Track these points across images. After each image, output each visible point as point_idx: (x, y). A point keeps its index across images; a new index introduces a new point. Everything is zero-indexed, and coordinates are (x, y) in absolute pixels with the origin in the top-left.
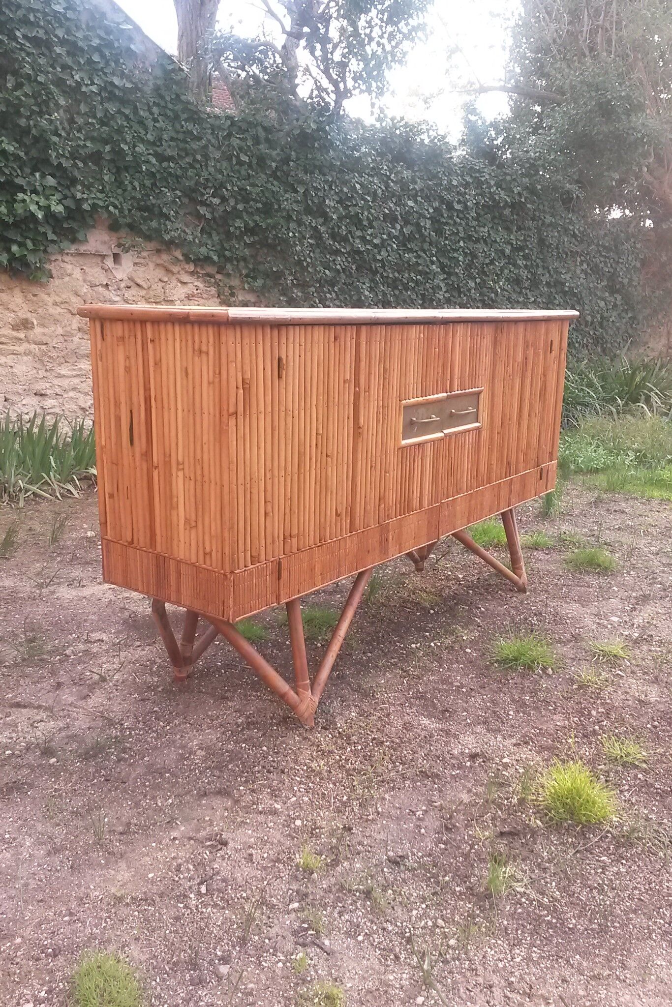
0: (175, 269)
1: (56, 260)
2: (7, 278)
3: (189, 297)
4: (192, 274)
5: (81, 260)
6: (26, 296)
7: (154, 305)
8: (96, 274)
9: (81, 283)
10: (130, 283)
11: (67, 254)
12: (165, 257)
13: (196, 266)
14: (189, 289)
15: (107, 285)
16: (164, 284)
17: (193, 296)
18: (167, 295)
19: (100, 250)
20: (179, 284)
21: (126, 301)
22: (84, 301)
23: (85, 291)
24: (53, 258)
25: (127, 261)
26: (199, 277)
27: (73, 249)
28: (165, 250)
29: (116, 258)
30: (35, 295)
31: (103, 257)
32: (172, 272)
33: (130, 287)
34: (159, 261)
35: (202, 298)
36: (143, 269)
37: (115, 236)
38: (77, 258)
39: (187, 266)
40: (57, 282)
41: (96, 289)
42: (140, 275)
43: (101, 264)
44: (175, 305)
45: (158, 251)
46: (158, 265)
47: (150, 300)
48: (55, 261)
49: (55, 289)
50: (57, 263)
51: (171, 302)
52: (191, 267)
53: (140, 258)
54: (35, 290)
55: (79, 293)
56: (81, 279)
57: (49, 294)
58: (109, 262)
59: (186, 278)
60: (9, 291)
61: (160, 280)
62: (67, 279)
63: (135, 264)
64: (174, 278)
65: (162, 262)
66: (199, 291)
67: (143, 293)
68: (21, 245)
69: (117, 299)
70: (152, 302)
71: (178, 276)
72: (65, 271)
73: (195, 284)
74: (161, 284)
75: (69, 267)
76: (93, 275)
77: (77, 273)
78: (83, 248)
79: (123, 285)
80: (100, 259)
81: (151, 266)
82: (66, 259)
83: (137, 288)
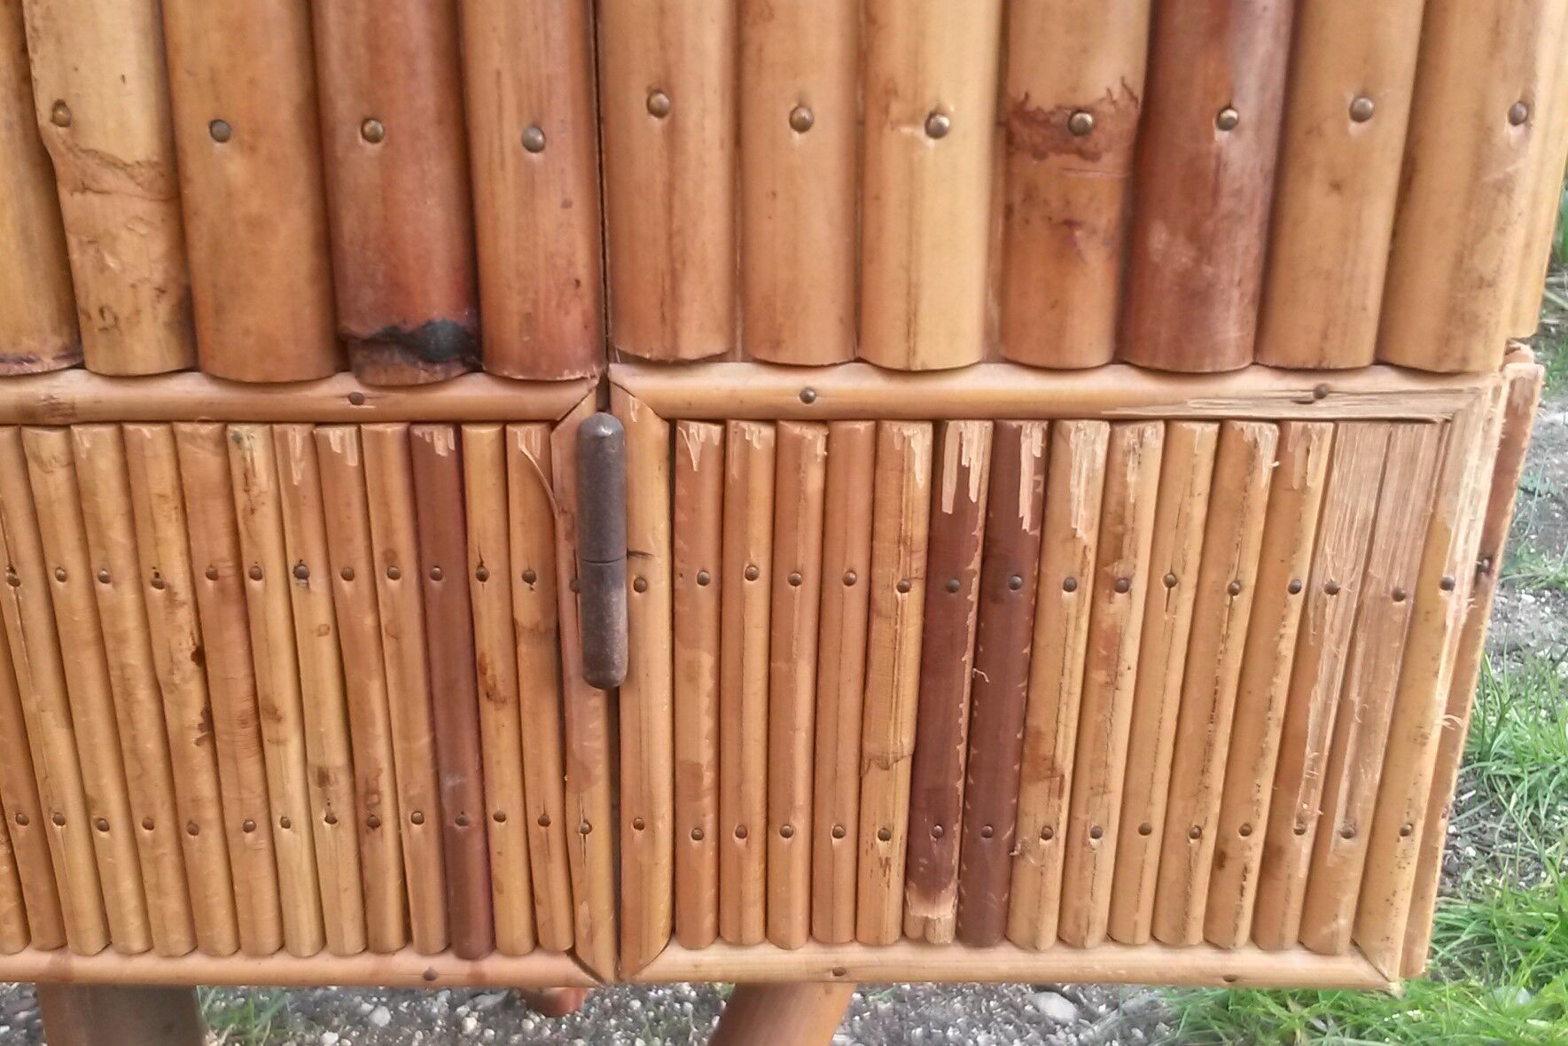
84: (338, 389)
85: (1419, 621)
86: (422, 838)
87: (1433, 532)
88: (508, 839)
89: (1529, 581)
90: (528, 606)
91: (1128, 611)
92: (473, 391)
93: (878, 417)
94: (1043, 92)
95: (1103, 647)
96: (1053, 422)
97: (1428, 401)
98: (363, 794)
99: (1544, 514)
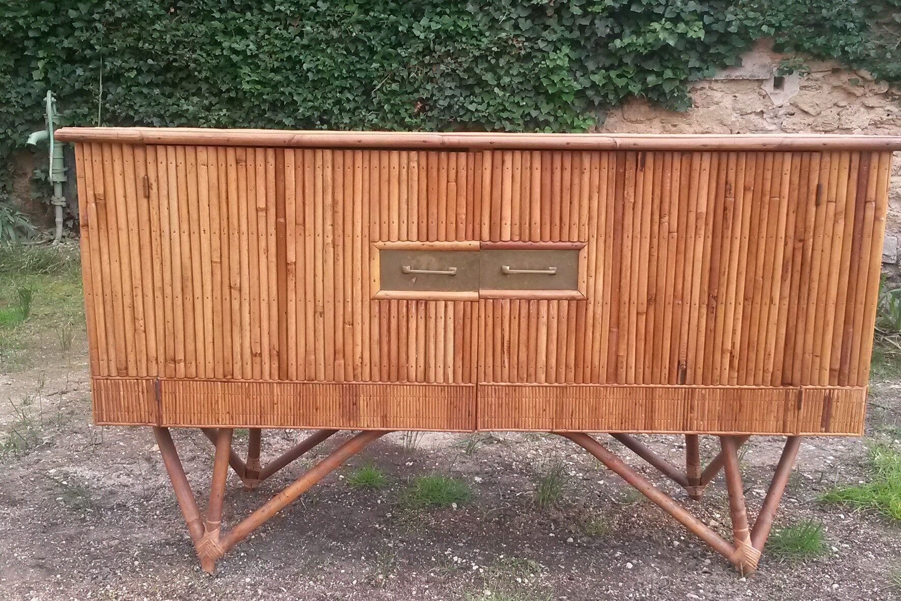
0: (859, 91)
1: (703, 88)
2: (648, 109)
3: (877, 124)
4: (886, 95)
5: (734, 87)
6: (664, 127)
7: (823, 135)
8: (750, 100)
9: (729, 111)
10: (792, 110)
11: (716, 81)
12: (845, 77)
13: (891, 86)
14: (879, 114)
15: (762, 112)
16: (840, 109)
17: (881, 123)
18: (842, 122)
19: (756, 74)
20: (862, 109)
21: (784, 130)
22: (731, 130)
23: (733, 119)
24: (699, 86)
25: (792, 85)
26: (893, 100)
27: (722, 75)
28: (845, 69)
29: (778, 83)
30: (675, 126)
31: (760, 81)
32: (854, 95)
33: (793, 114)
34: (837, 83)
35: (896, 125)
36: (814, 92)
37: (779, 58)
38: (728, 85)
39: (876, 88)
40: (701, 111)
41: (746, 117)
42: (808, 100)
43: (758, 90)
44: (853, 134)
45: (835, 71)
46: (835, 87)
47: (817, 129)
48: (700, 89)
49: (698, 119)
50: (704, 91)
51: (848, 130)
52: (884, 88)
53: (812, 80)
54: (676, 120)
55: (725, 122)
56: (730, 107)
57: (690, 124)
58: (769, 88)
59: (872, 101)
60: (648, 122)
61: (836, 105)
62: (713, 108)
63: (803, 88)
64: (858, 101)
65: (840, 84)
66: (890, 117)
67: (810, 120)
68: (659, 74)
69: (773, 127)
70: (819, 131)
71: (863, 99)
72: (712, 99)
73: (888, 108)
74: (835, 110)
75: (717, 95)
76: (744, 103)
77: (728, 101)
78: (735, 74)
79: (782, 111)
80: (757, 84)
81: (826, 88)
82: (715, 86)
83: (803, 116)
84: (781, 387)
85: (861, 404)
86: (782, 422)
87: (861, 398)
88: (788, 423)
89: (884, 431)
90: (793, 403)
91: (839, 404)
92: (791, 387)
93: (821, 389)
94: (833, 367)
95: (837, 407)
96: (834, 389)
97: (861, 388)
98: (778, 418)
99: (889, 415)
